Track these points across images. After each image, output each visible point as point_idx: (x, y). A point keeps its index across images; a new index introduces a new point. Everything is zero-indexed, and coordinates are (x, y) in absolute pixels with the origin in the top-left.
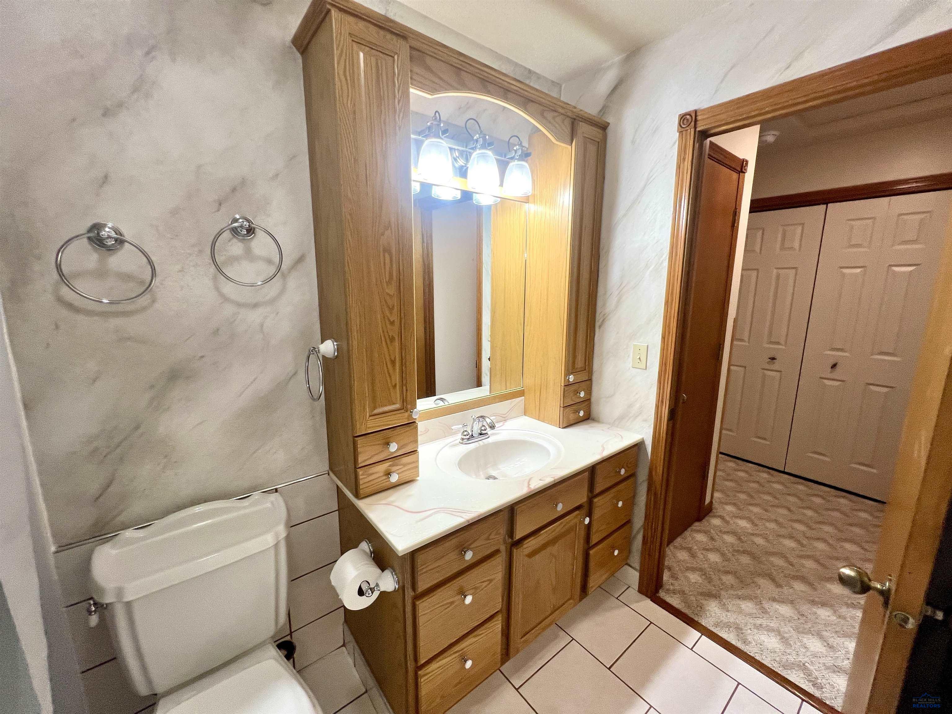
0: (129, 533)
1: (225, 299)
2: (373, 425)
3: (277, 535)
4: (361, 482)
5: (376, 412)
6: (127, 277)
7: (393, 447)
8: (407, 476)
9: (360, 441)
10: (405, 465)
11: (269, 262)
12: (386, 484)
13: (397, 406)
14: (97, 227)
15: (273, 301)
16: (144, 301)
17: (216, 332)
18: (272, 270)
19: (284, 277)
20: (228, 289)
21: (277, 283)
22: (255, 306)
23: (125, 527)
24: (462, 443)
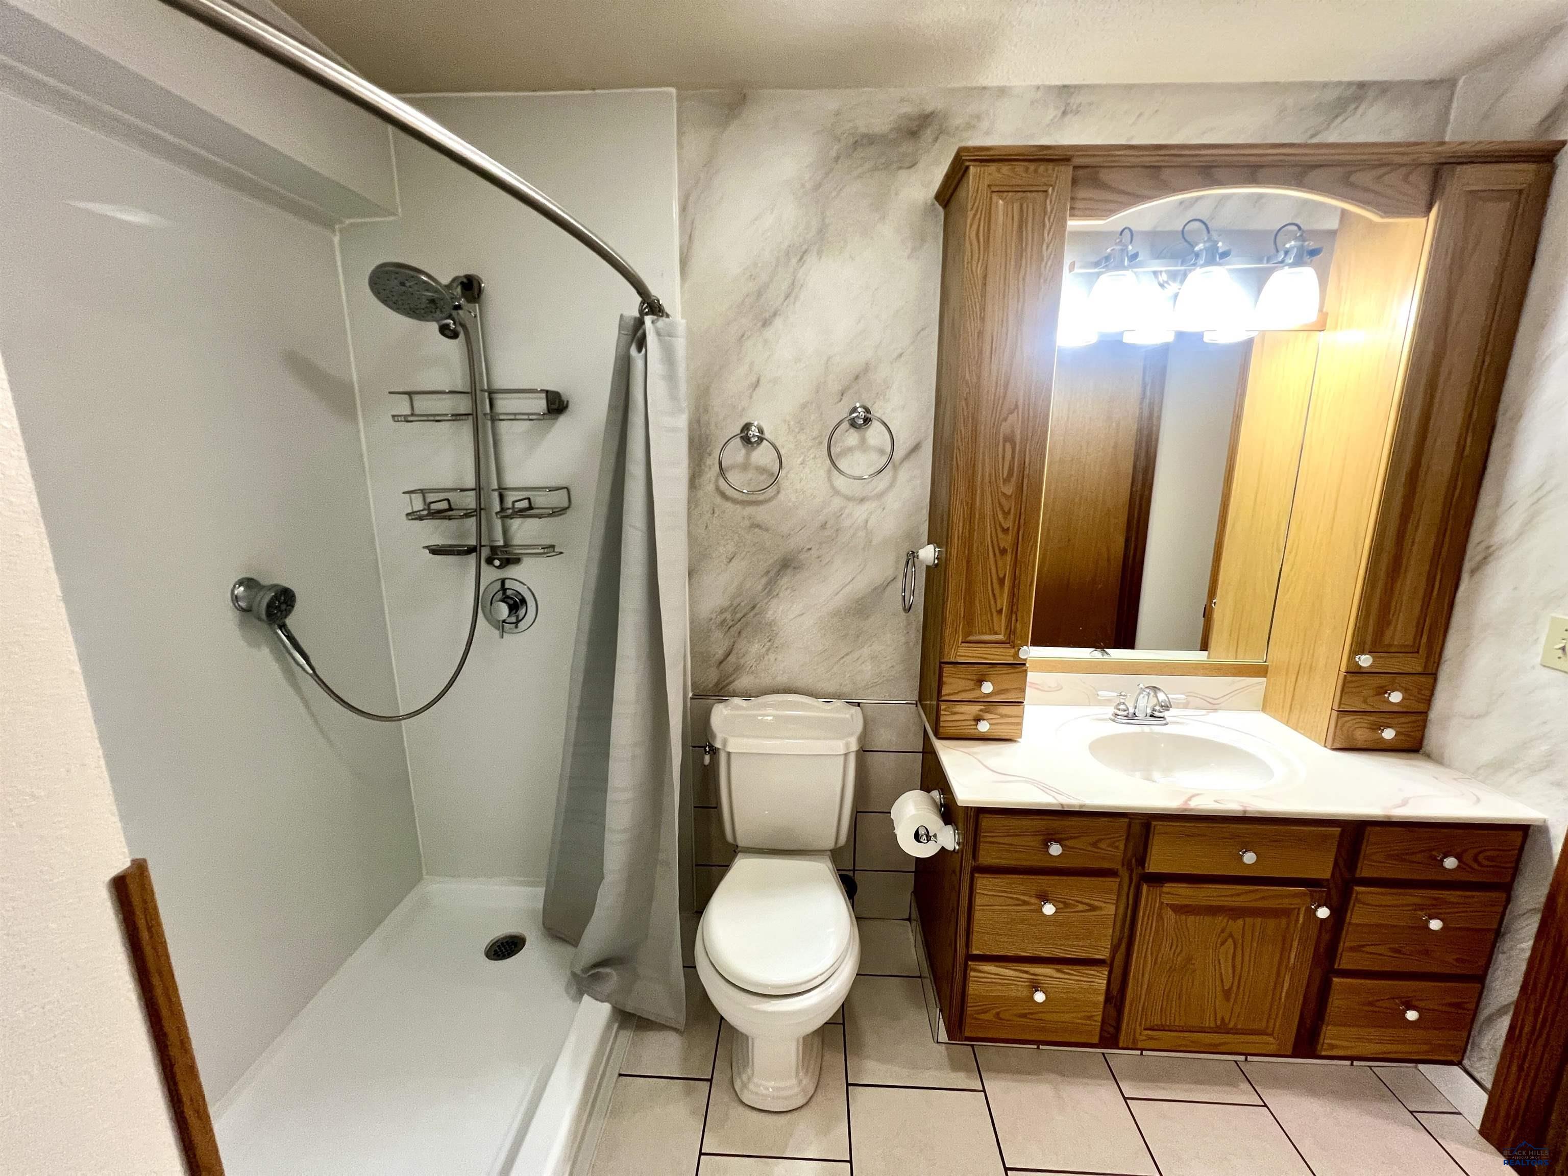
0: (737, 701)
1: (837, 492)
2: (965, 654)
3: (847, 745)
4: (942, 719)
5: (971, 638)
6: (762, 470)
7: (987, 688)
8: (1002, 732)
9: (947, 669)
10: (1003, 716)
11: (882, 452)
12: (971, 732)
13: (1001, 637)
14: (747, 427)
15: (880, 496)
16: (771, 492)
17: (824, 526)
18: (884, 460)
19: (895, 468)
20: (840, 482)
21: (886, 477)
22: (862, 500)
23: (735, 695)
24: (1113, 721)
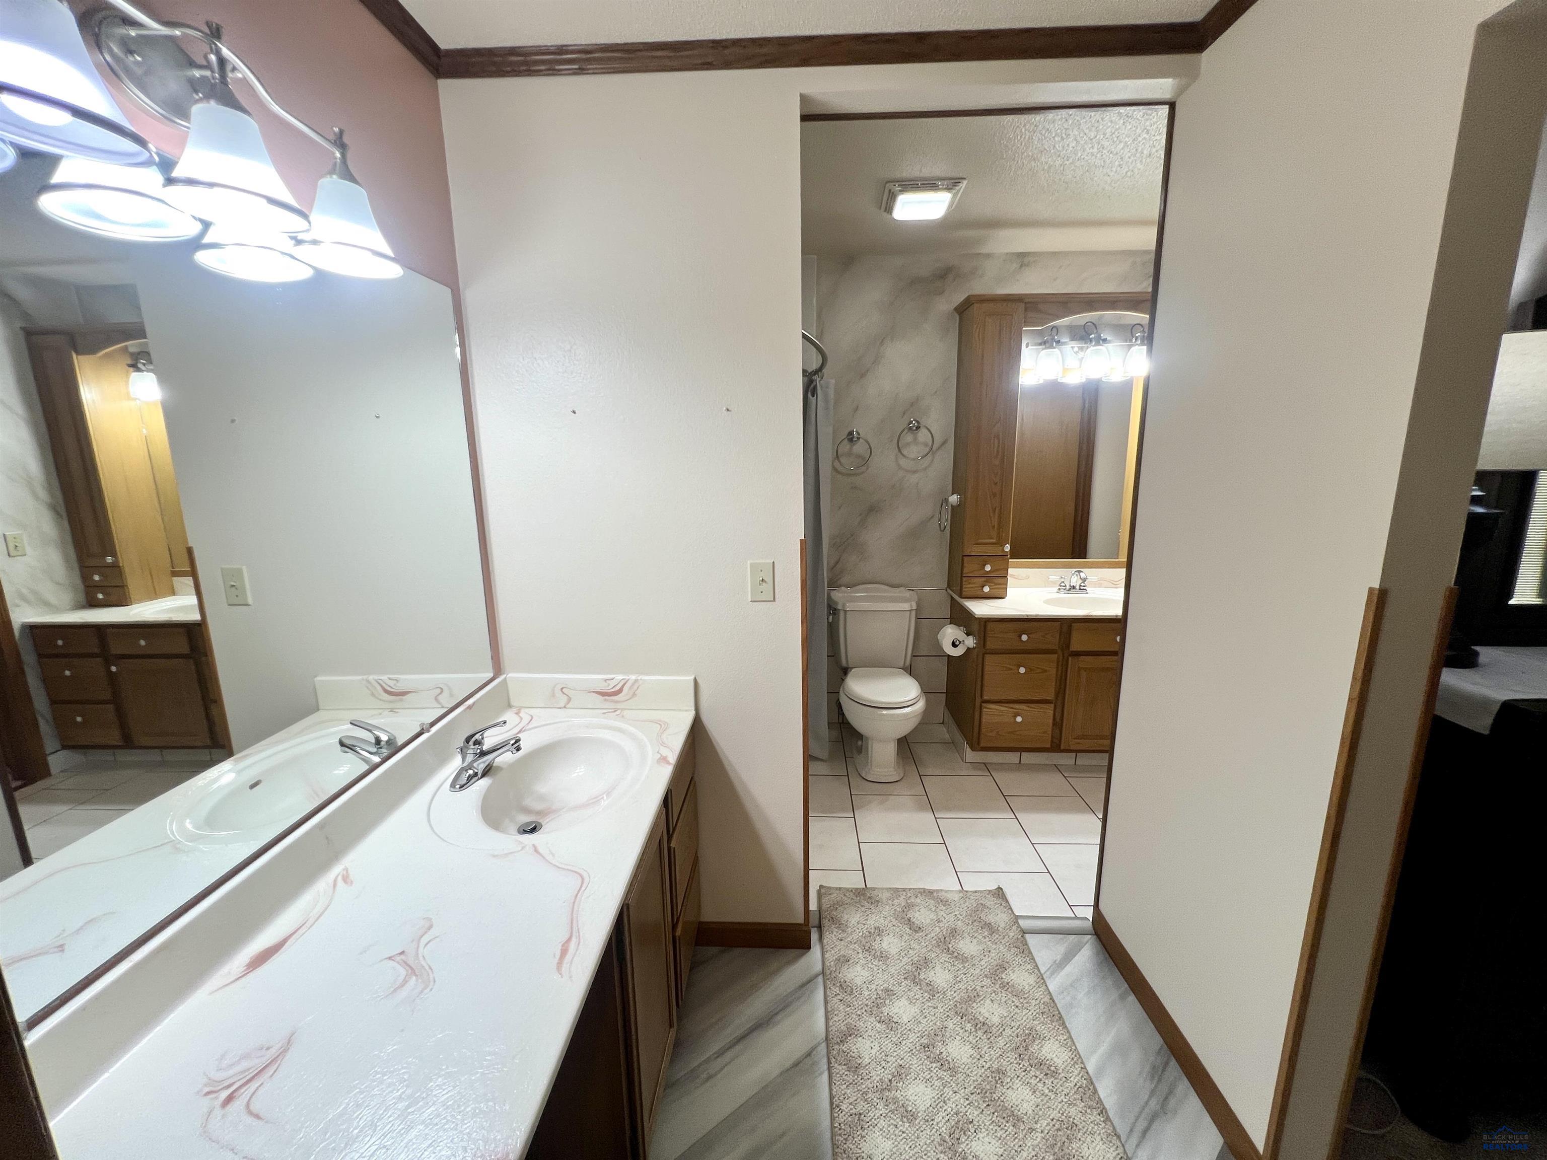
1: (900, 467)
2: (976, 550)
3: (911, 606)
4: (964, 586)
5: (980, 541)
6: (859, 456)
7: (988, 568)
8: (996, 592)
9: (966, 559)
10: (996, 584)
11: (926, 445)
12: (979, 593)
13: (994, 541)
14: (851, 433)
15: (925, 469)
16: (864, 468)
17: (893, 486)
18: (927, 449)
19: (934, 454)
20: (902, 462)
21: (929, 457)
22: (915, 472)
23: (845, 585)
24: (1058, 592)
